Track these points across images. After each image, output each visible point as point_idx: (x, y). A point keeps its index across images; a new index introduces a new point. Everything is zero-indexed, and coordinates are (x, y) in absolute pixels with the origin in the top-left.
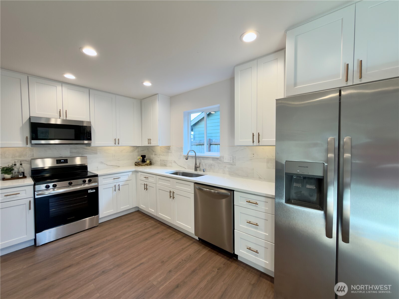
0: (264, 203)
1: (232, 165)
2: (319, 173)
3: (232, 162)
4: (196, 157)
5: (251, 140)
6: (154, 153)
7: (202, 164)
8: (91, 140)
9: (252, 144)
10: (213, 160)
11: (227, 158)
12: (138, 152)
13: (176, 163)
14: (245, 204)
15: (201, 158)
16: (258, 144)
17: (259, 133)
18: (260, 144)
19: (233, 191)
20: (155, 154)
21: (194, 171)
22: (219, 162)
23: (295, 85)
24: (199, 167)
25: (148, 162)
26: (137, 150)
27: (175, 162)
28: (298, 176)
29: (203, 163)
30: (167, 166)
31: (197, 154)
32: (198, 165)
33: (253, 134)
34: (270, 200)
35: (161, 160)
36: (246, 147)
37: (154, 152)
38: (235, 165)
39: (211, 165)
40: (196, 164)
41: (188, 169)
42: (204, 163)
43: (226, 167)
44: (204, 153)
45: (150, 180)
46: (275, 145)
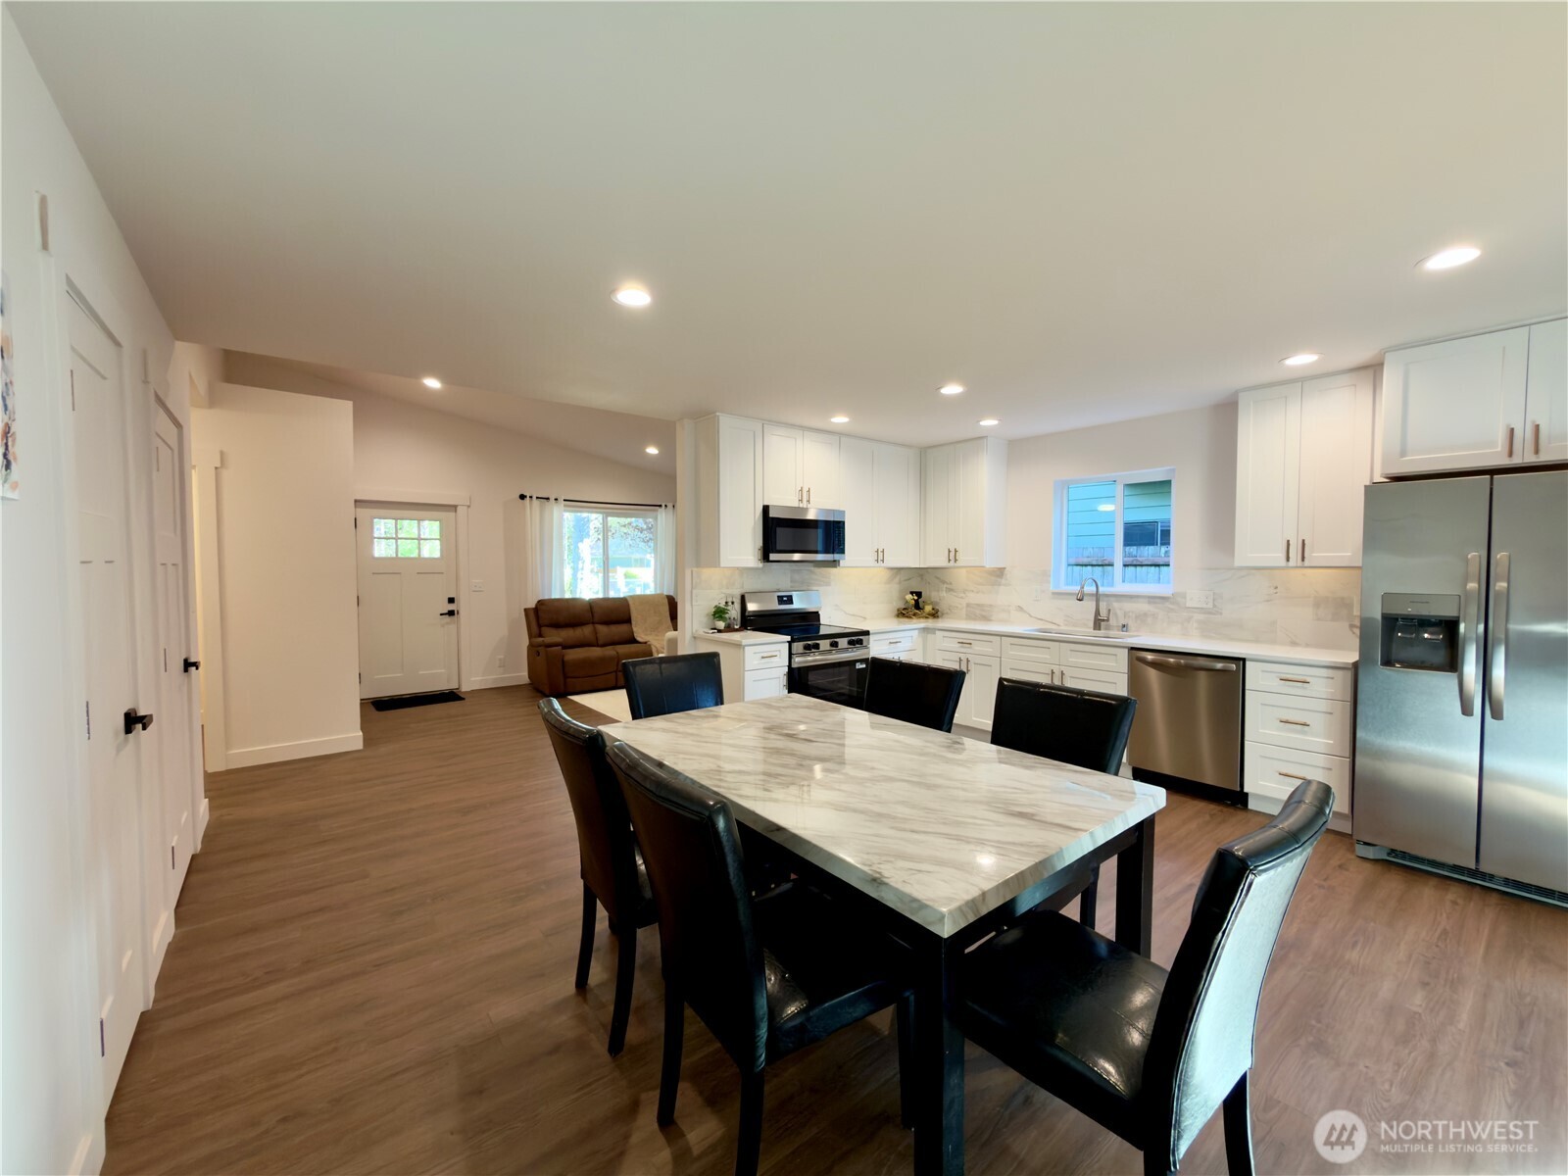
0: (1326, 680)
1: (1210, 613)
2: (1448, 612)
3: (1210, 605)
4: (1097, 597)
5: (1280, 555)
6: (945, 586)
7: (1116, 614)
8: (844, 553)
9: (1283, 563)
10: (1149, 603)
11: (1195, 596)
12: (900, 583)
13: (1025, 612)
14: (1274, 684)
15: (1112, 599)
16: (1300, 563)
17: (1303, 541)
18: (1307, 563)
19: (1244, 660)
20: (950, 590)
21: (1092, 630)
22: (1172, 606)
23: (1403, 454)
24: (1108, 620)
25: (928, 608)
26: (898, 577)
27: (1020, 609)
28: (1408, 619)
29: (1118, 612)
30: (990, 620)
31: (1101, 589)
32: (1103, 614)
33: (1288, 541)
34: (1340, 673)
35: (968, 605)
36: (1254, 571)
37: (944, 582)
38: (1221, 614)
39: (1145, 615)
40: (1097, 613)
41: (1066, 625)
42: (1120, 609)
43: (1189, 619)
44: (1112, 584)
45: (978, 647)
46: (1360, 565)
